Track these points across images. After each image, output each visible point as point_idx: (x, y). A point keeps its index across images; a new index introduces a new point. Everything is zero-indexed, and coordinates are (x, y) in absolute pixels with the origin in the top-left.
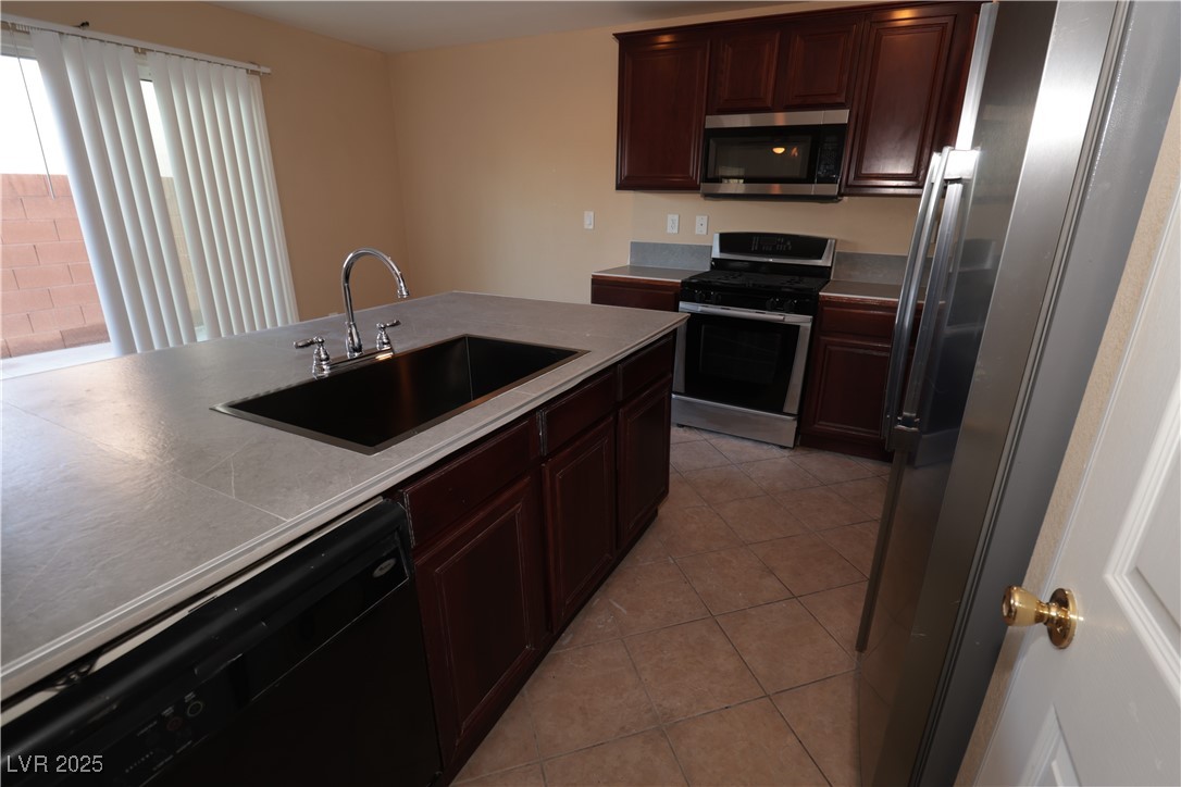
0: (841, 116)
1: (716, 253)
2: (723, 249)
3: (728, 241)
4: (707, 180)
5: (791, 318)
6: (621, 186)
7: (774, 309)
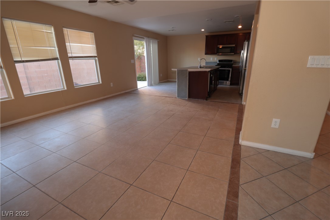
0: (234, 45)
1: (218, 62)
2: (219, 62)
3: (220, 61)
4: (218, 53)
5: (229, 69)
6: (205, 54)
7: (227, 68)
